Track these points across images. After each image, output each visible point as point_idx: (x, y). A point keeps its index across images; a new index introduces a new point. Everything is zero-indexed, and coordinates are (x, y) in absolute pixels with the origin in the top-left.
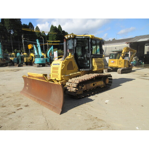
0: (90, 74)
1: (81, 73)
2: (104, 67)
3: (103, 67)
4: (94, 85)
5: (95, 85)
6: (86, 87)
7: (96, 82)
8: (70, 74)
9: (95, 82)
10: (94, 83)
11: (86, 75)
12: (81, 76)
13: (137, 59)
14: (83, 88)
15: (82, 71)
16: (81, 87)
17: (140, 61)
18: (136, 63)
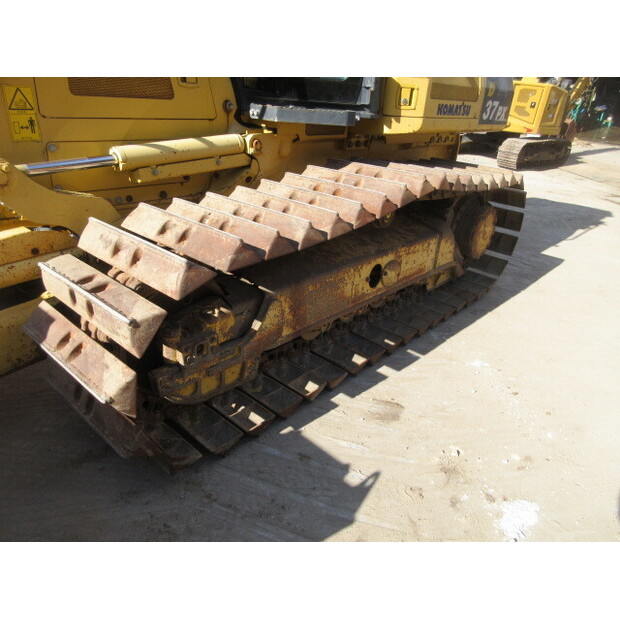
0: (353, 166)
1: (258, 143)
2: (484, 109)
3: (476, 107)
4: (376, 276)
5: (391, 277)
6: (294, 309)
7: (402, 251)
8: (119, 153)
9: (393, 249)
10: (383, 261)
11: (315, 173)
12: (252, 183)
13: (590, 97)
14: (256, 325)
15: (273, 127)
16: (231, 322)
17: (599, 109)
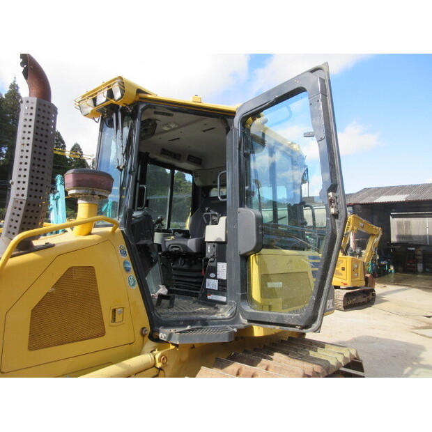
1: (165, 359)
17: (383, 263)
18: (372, 267)
